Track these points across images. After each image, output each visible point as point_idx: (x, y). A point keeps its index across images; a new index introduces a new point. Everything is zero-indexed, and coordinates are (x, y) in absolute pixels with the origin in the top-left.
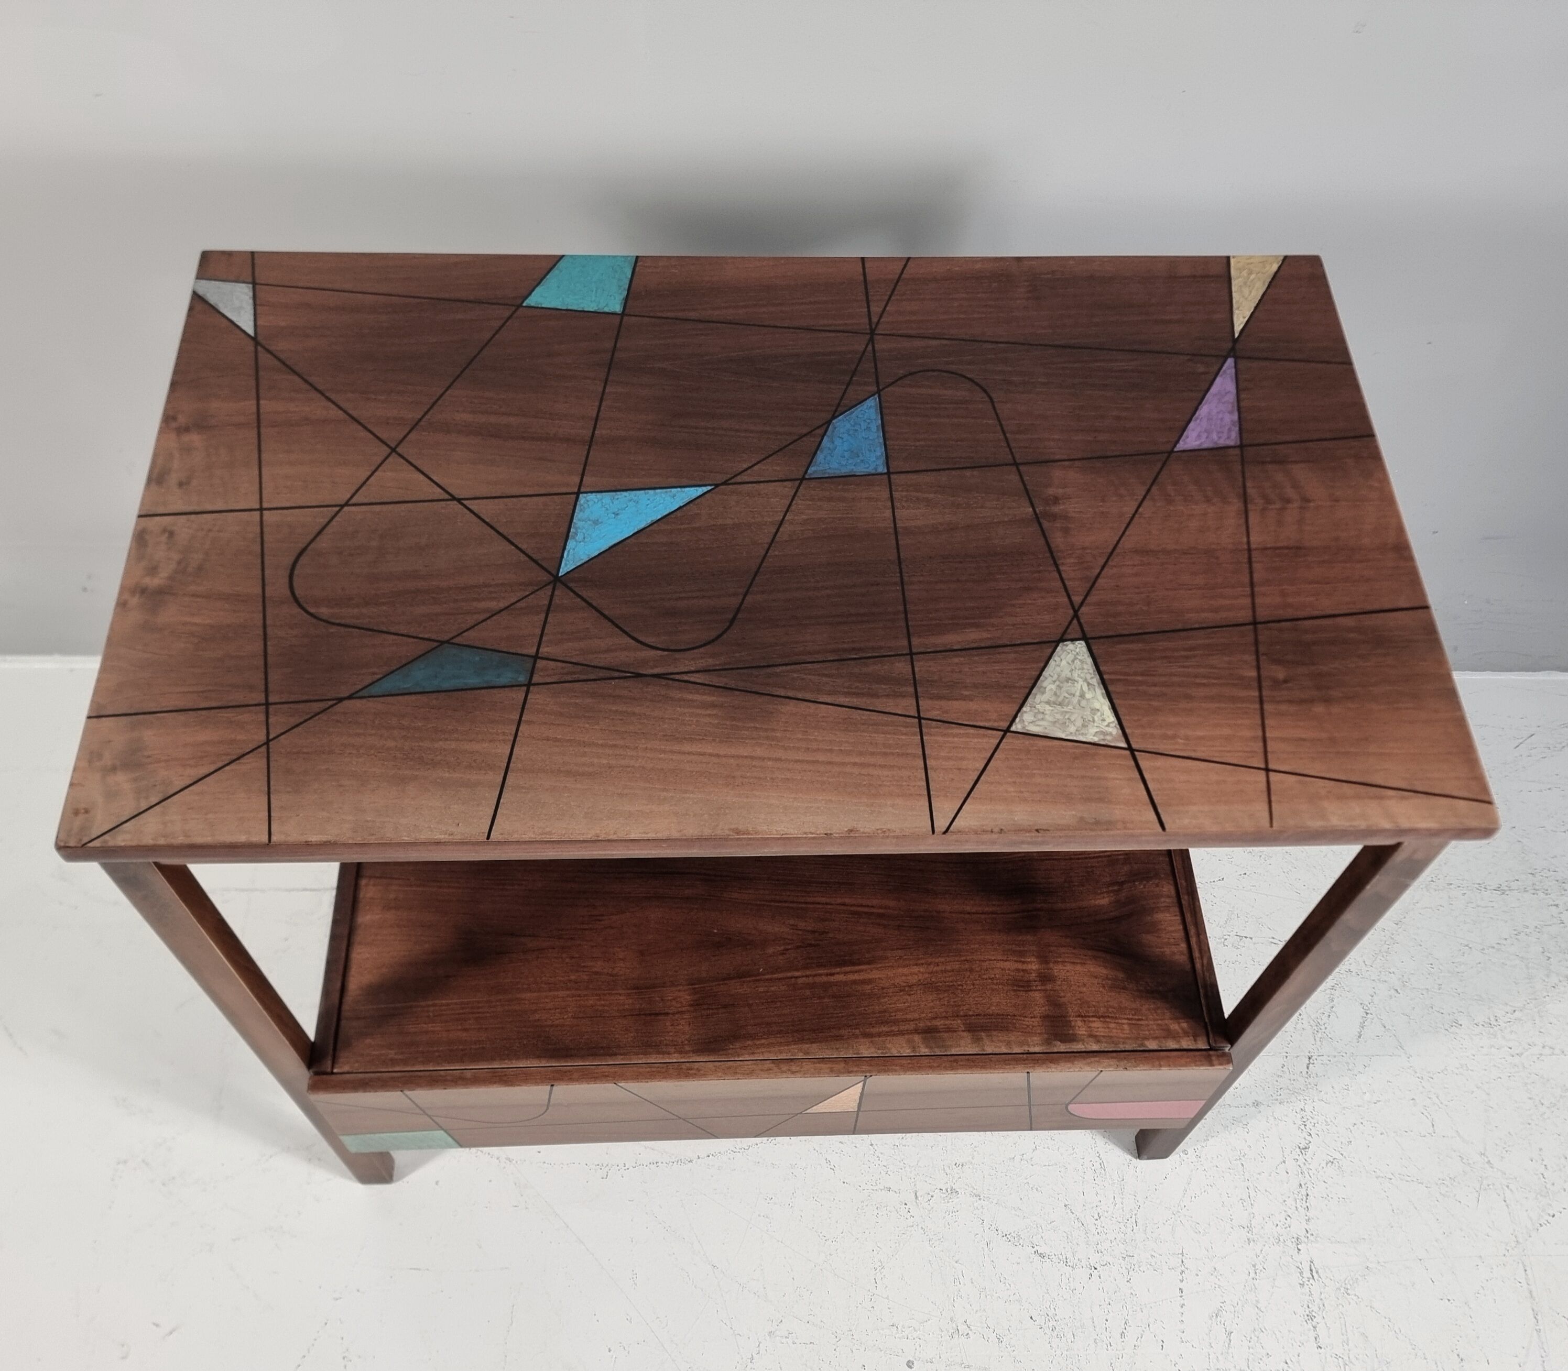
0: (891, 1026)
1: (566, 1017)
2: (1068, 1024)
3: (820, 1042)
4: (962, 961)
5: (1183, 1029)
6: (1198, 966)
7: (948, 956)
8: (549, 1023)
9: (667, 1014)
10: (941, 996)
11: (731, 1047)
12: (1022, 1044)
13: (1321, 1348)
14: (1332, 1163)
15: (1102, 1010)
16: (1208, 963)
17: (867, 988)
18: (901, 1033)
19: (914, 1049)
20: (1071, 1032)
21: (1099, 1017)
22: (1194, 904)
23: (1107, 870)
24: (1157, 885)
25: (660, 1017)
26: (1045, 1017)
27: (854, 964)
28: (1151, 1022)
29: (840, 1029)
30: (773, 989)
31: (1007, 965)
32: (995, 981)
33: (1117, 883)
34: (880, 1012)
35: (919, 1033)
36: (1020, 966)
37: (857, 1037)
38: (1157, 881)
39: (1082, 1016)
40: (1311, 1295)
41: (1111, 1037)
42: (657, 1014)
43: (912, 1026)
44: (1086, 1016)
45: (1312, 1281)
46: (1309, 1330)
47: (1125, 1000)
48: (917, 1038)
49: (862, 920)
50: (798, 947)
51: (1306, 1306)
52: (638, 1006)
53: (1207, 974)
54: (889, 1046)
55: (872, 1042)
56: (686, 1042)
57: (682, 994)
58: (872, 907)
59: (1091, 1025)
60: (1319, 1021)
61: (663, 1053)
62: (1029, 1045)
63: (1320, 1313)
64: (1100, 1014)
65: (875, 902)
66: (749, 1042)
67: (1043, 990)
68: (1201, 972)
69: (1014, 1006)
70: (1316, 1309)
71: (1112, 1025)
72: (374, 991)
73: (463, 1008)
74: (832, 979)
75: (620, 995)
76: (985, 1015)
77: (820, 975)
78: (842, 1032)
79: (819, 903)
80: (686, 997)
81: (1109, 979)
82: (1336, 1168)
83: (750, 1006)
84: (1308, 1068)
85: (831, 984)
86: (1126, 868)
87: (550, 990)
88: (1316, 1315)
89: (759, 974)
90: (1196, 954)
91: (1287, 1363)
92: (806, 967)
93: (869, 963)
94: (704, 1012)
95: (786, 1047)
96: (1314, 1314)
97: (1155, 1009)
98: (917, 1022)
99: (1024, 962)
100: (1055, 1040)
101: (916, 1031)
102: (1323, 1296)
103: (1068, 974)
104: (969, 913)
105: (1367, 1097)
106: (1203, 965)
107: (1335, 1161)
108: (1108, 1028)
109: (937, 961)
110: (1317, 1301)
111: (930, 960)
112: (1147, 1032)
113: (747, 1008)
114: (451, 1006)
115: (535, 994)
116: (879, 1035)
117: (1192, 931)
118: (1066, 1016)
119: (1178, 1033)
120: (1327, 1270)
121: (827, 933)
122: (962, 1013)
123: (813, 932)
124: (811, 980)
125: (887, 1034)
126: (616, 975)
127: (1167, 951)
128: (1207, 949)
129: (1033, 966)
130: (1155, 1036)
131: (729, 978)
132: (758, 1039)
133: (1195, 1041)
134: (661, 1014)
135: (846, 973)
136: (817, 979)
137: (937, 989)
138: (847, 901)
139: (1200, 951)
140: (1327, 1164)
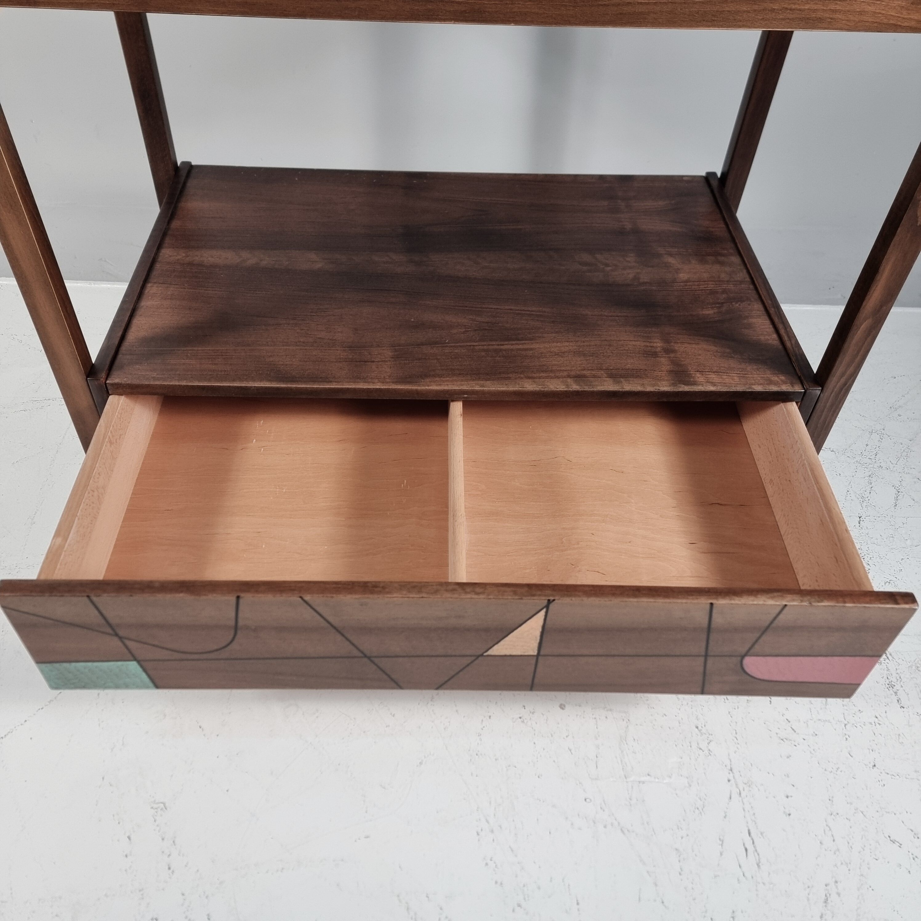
0: (549, 373)
1: (294, 360)
2: (689, 376)
3: (493, 380)
4: (602, 340)
5: (781, 380)
6: (788, 344)
7: (592, 338)
8: (280, 363)
9: (373, 362)
10: (588, 359)
11: (423, 381)
12: (654, 385)
13: (903, 708)
14: (889, 583)
15: (715, 369)
16: (795, 344)
17: (530, 353)
18: (558, 377)
19: (567, 386)
20: (692, 380)
21: (714, 372)
22: (779, 313)
23: (710, 296)
24: (749, 305)
25: (367, 363)
26: (671, 372)
27: (518, 340)
28: (756, 376)
29: (508, 374)
30: (456, 351)
31: (638, 343)
32: (629, 352)
33: (719, 303)
34: (539, 366)
35: (571, 378)
36: (648, 344)
37: (522, 378)
38: (749, 302)
39: (700, 372)
40: (888, 670)
41: (725, 383)
42: (365, 362)
43: (565, 374)
44: (703, 372)
45: (887, 661)
46: (892, 694)
47: (732, 363)
48: (569, 380)
49: (524, 318)
50: (476, 330)
51: (885, 677)
52: (351, 357)
53: (796, 349)
54: (548, 384)
55: (533, 381)
56: (387, 377)
57: (385, 351)
58: (532, 311)
59: (708, 376)
60: (863, 495)
61: (369, 382)
62: (659, 386)
63: (898, 683)
64: (714, 371)
65: (534, 309)
66: (437, 379)
67: (668, 357)
68: (791, 348)
69: (646, 365)
70: (894, 680)
71: (725, 377)
72: (146, 341)
73: (214, 353)
74: (502, 347)
75: (337, 350)
76: (622, 369)
77: (494, 345)
78: (510, 375)
79: (492, 308)
80: (388, 353)
81: (719, 352)
82: (893, 586)
83: (438, 359)
84: (859, 523)
85: (501, 350)
86: (724, 296)
87: (283, 346)
88: (895, 684)
89: (446, 343)
90: (786, 338)
91: (877, 717)
92: (480, 340)
93: (531, 339)
94: (403, 362)
95: (466, 383)
96: (893, 683)
97: (758, 369)
98: (569, 372)
99: (651, 342)
100: (679, 384)
101: (569, 376)
102: (898, 671)
103: (686, 349)
104: (607, 316)
105: (909, 542)
106: (792, 345)
107: (891, 582)
108: (722, 378)
109: (583, 340)
110: (894, 675)
111: (577, 339)
112: (753, 381)
113: (436, 361)
114: (206, 351)
115: (272, 348)
116: (540, 378)
117: (780, 326)
118: (688, 371)
119: (778, 382)
120: (898, 653)
121: (498, 323)
122: (604, 368)
123: (487, 323)
124: (485, 347)
125: (547, 377)
126: (335, 340)
127: (762, 338)
128: (793, 336)
129: (658, 344)
130: (760, 383)
131: (422, 344)
132: (444, 377)
133: (792, 386)
134: (368, 362)
135: (512, 345)
136: (491, 347)
137: (584, 355)
138: (512, 308)
139: (789, 337)
140: (885, 584)
